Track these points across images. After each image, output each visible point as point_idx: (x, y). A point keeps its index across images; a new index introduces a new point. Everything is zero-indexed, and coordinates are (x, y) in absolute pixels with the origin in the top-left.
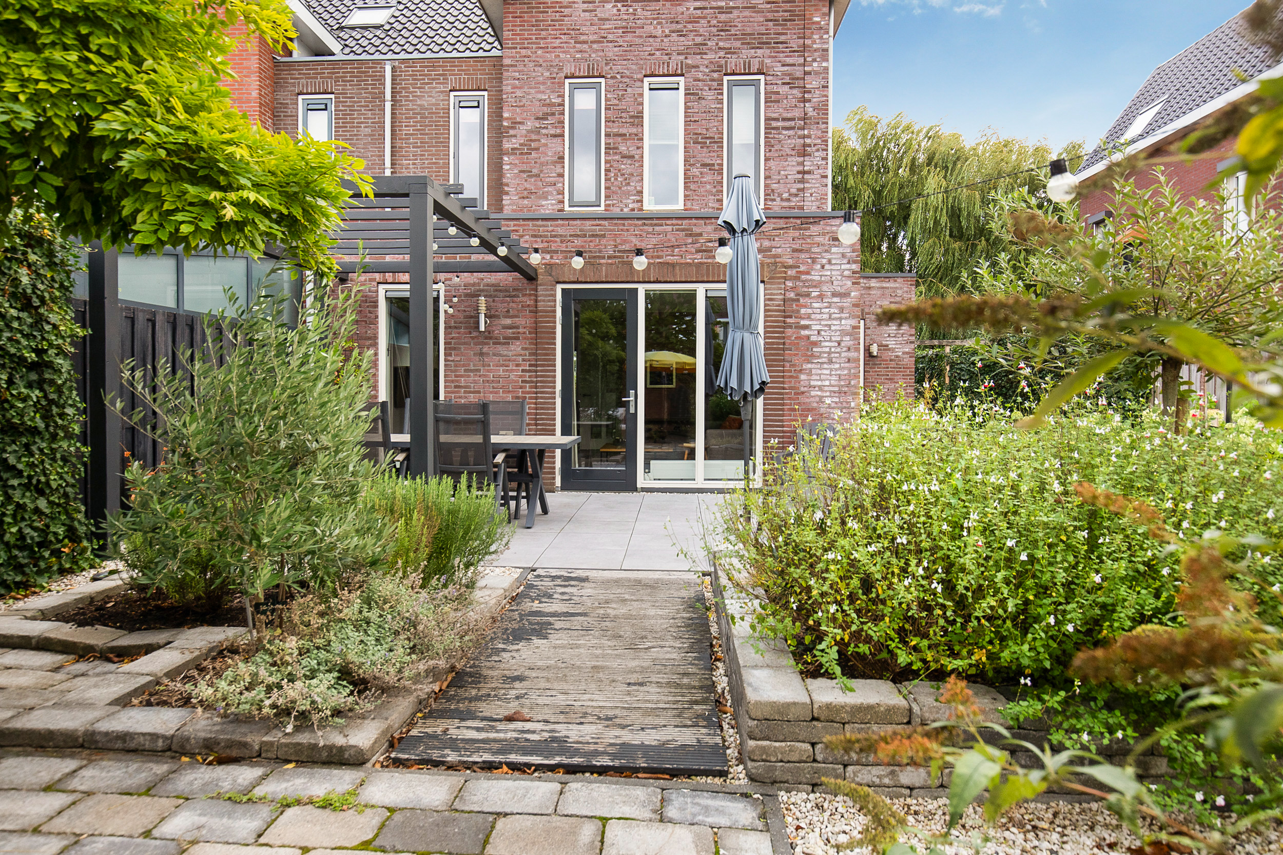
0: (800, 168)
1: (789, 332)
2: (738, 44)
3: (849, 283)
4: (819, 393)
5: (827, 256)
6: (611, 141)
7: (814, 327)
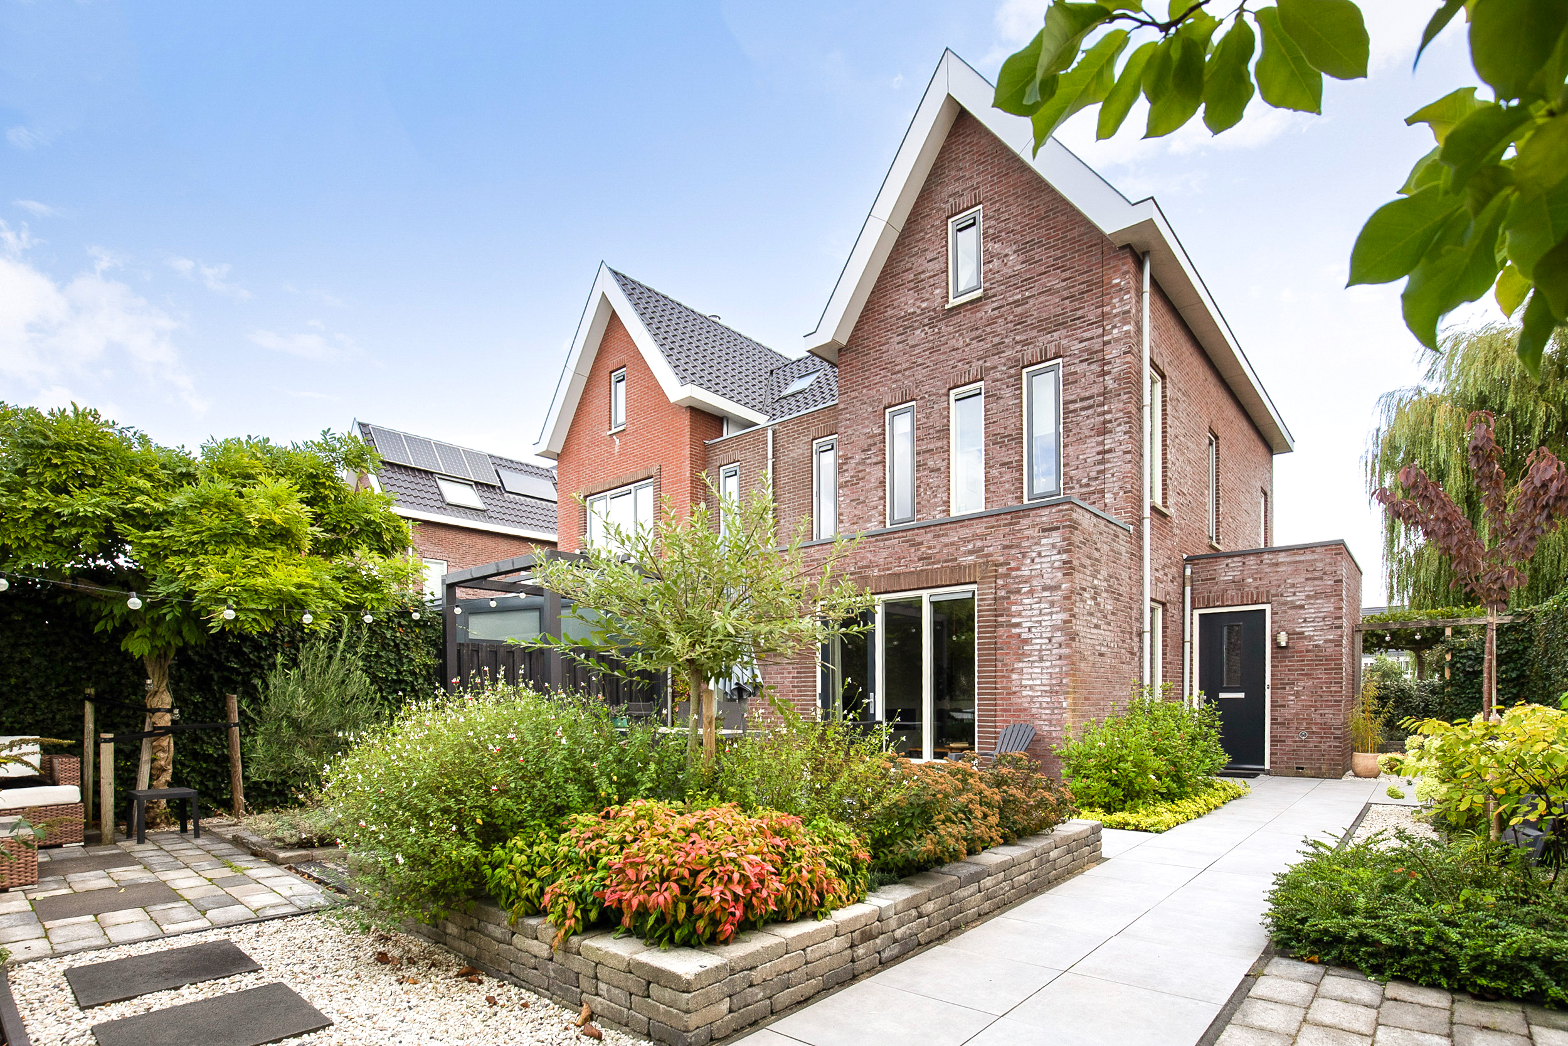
0: (1100, 448)
1: (1001, 631)
2: (1034, 333)
3: (1060, 575)
4: (1030, 693)
5: (1037, 548)
6: (921, 458)
7: (1025, 625)
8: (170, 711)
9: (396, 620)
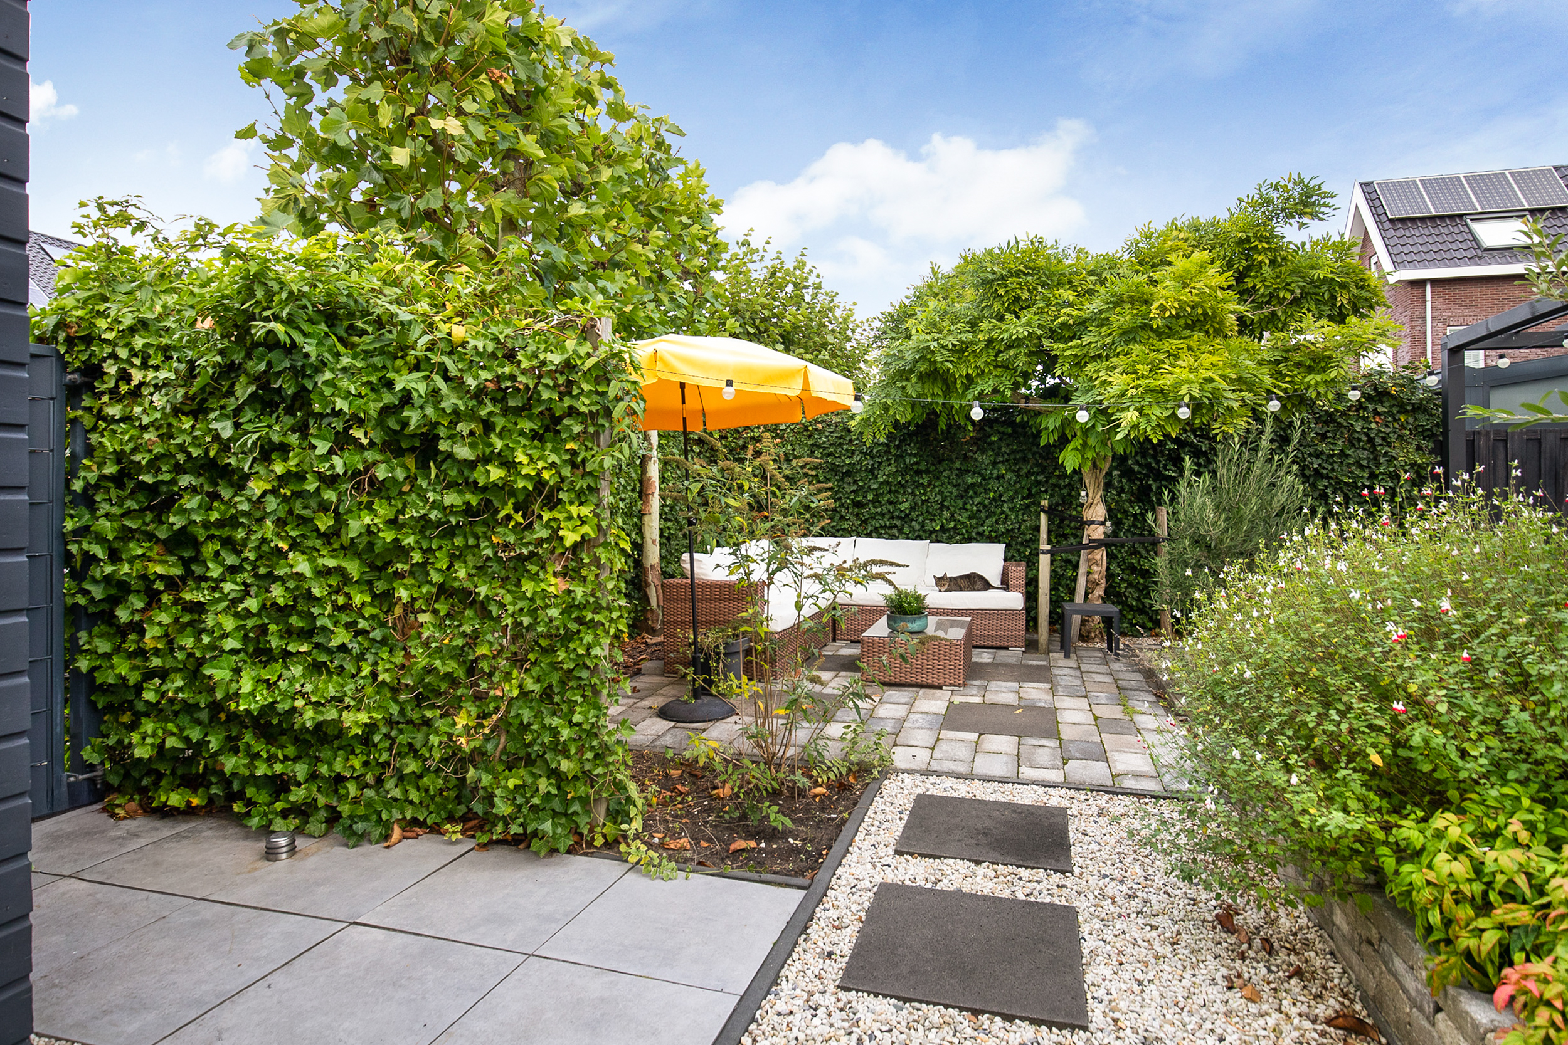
8: (1103, 523)
9: (1371, 407)
